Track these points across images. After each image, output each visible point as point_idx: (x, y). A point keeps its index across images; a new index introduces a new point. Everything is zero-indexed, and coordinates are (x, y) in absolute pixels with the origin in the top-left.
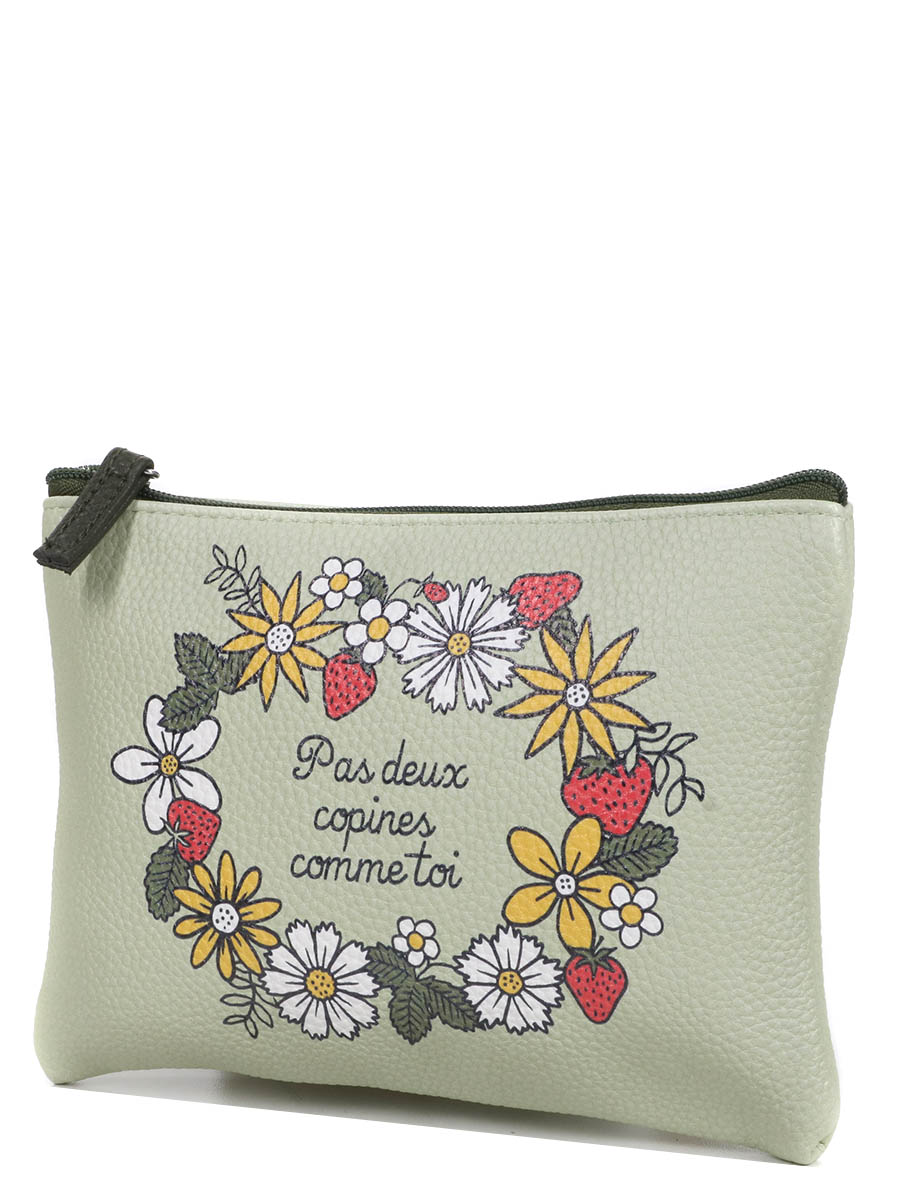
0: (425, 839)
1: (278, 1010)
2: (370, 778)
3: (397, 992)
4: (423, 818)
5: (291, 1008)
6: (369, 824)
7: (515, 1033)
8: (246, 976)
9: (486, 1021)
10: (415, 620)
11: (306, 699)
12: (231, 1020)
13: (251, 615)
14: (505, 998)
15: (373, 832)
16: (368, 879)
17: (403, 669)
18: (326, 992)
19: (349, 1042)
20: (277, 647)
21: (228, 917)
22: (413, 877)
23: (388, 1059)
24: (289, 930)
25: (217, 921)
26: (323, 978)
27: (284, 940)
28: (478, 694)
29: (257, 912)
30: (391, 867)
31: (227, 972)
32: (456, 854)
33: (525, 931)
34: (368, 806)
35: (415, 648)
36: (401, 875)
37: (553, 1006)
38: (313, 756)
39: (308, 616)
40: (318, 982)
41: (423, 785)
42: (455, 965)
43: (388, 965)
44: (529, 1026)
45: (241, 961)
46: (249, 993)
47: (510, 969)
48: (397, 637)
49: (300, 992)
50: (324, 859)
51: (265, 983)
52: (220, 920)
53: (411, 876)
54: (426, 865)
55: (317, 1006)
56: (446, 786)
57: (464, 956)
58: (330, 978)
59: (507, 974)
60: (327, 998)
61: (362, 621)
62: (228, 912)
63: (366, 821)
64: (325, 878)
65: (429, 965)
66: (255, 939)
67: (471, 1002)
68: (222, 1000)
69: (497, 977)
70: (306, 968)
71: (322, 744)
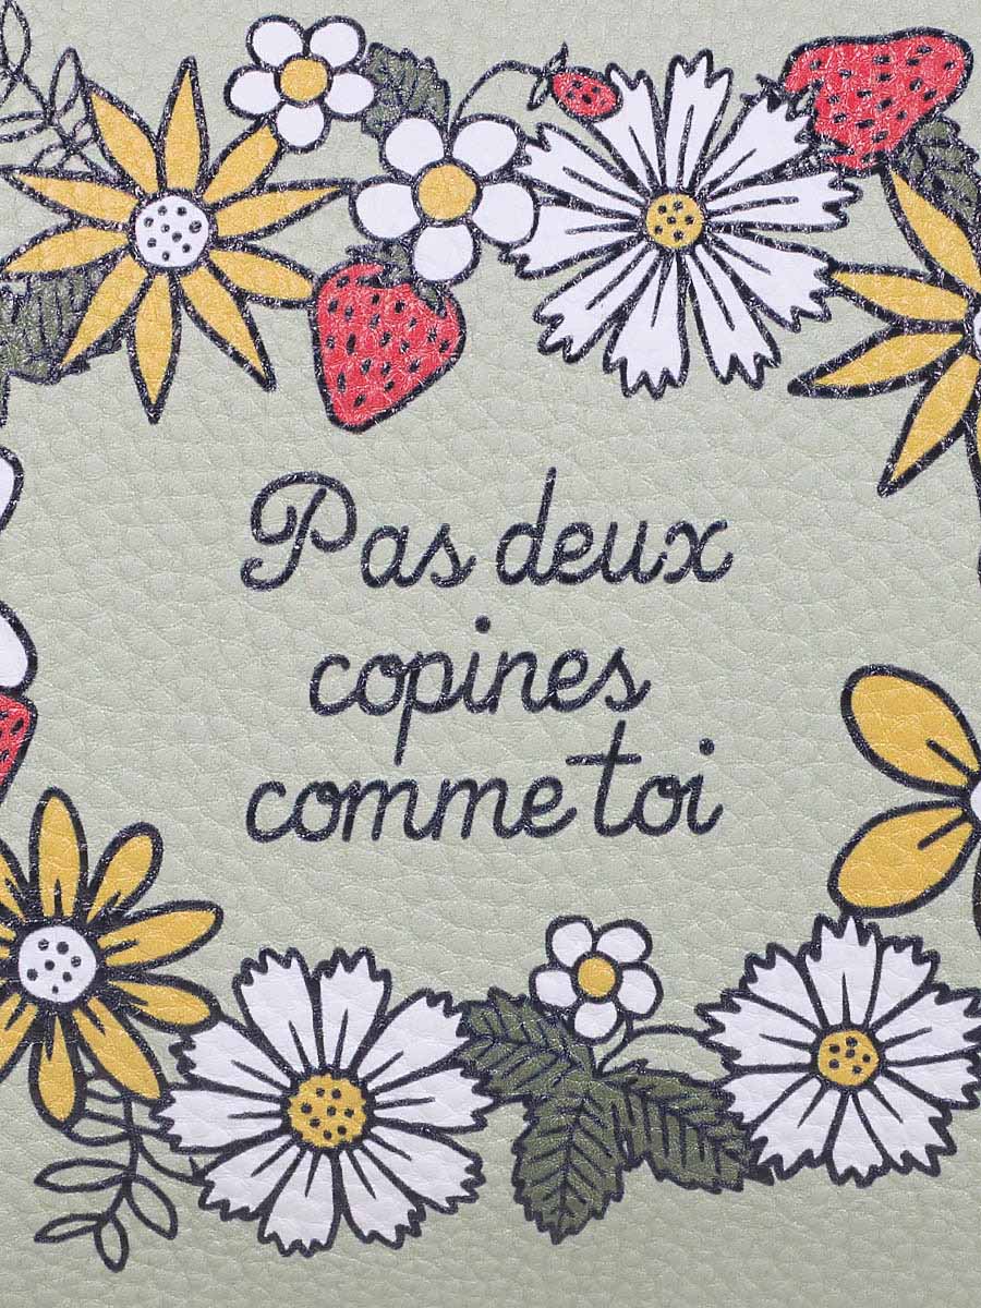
0: (623, 716)
1: (198, 1191)
2: (460, 573)
3: (539, 1112)
4: (617, 662)
5: (237, 1183)
6: (466, 689)
7: (851, 1183)
8: (117, 1110)
9: (777, 1160)
10: (545, 167)
11: (267, 381)
12: (57, 1231)
13: (70, 176)
14: (832, 1097)
15: (480, 707)
16: (466, 833)
17: (537, 290)
18: (342, 1130)
19: (388, 1254)
20: (167, 256)
21: (62, 964)
22: (592, 813)
23: (483, 1286)
24: (244, 978)
25: (32, 975)
26: (337, 1094)
27: (229, 1007)
28: (741, 340)
29: (151, 940)
30: (531, 794)
31: (61, 1101)
32: (707, 747)
33: (888, 926)
34: (460, 645)
35: (558, 237)
36: (558, 813)
37: (957, 1106)
38: (298, 526)
39: (236, 174)
40: (320, 1106)
41: (611, 579)
42: (701, 1026)
43: (520, 1044)
44: (889, 1162)
45: (102, 1073)
46: (121, 1153)
47: (847, 1024)
48: (504, 212)
49: (268, 1136)
50: (342, 787)
51: (169, 1122)
52: (41, 969)
53: (587, 814)
54: (626, 783)
55: (314, 1168)
56: (673, 578)
57: (727, 1003)
58: (357, 1092)
59: (840, 1038)
60: (343, 1146)
61: (396, 176)
62: (63, 948)
63: (459, 679)
64: (346, 837)
65: (631, 1035)
66: (145, 1009)
67: (741, 1116)
68: (40, 1181)
69: (813, 1049)
70: (290, 1073)
71: (322, 494)
